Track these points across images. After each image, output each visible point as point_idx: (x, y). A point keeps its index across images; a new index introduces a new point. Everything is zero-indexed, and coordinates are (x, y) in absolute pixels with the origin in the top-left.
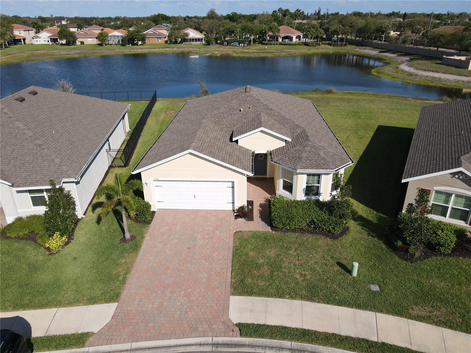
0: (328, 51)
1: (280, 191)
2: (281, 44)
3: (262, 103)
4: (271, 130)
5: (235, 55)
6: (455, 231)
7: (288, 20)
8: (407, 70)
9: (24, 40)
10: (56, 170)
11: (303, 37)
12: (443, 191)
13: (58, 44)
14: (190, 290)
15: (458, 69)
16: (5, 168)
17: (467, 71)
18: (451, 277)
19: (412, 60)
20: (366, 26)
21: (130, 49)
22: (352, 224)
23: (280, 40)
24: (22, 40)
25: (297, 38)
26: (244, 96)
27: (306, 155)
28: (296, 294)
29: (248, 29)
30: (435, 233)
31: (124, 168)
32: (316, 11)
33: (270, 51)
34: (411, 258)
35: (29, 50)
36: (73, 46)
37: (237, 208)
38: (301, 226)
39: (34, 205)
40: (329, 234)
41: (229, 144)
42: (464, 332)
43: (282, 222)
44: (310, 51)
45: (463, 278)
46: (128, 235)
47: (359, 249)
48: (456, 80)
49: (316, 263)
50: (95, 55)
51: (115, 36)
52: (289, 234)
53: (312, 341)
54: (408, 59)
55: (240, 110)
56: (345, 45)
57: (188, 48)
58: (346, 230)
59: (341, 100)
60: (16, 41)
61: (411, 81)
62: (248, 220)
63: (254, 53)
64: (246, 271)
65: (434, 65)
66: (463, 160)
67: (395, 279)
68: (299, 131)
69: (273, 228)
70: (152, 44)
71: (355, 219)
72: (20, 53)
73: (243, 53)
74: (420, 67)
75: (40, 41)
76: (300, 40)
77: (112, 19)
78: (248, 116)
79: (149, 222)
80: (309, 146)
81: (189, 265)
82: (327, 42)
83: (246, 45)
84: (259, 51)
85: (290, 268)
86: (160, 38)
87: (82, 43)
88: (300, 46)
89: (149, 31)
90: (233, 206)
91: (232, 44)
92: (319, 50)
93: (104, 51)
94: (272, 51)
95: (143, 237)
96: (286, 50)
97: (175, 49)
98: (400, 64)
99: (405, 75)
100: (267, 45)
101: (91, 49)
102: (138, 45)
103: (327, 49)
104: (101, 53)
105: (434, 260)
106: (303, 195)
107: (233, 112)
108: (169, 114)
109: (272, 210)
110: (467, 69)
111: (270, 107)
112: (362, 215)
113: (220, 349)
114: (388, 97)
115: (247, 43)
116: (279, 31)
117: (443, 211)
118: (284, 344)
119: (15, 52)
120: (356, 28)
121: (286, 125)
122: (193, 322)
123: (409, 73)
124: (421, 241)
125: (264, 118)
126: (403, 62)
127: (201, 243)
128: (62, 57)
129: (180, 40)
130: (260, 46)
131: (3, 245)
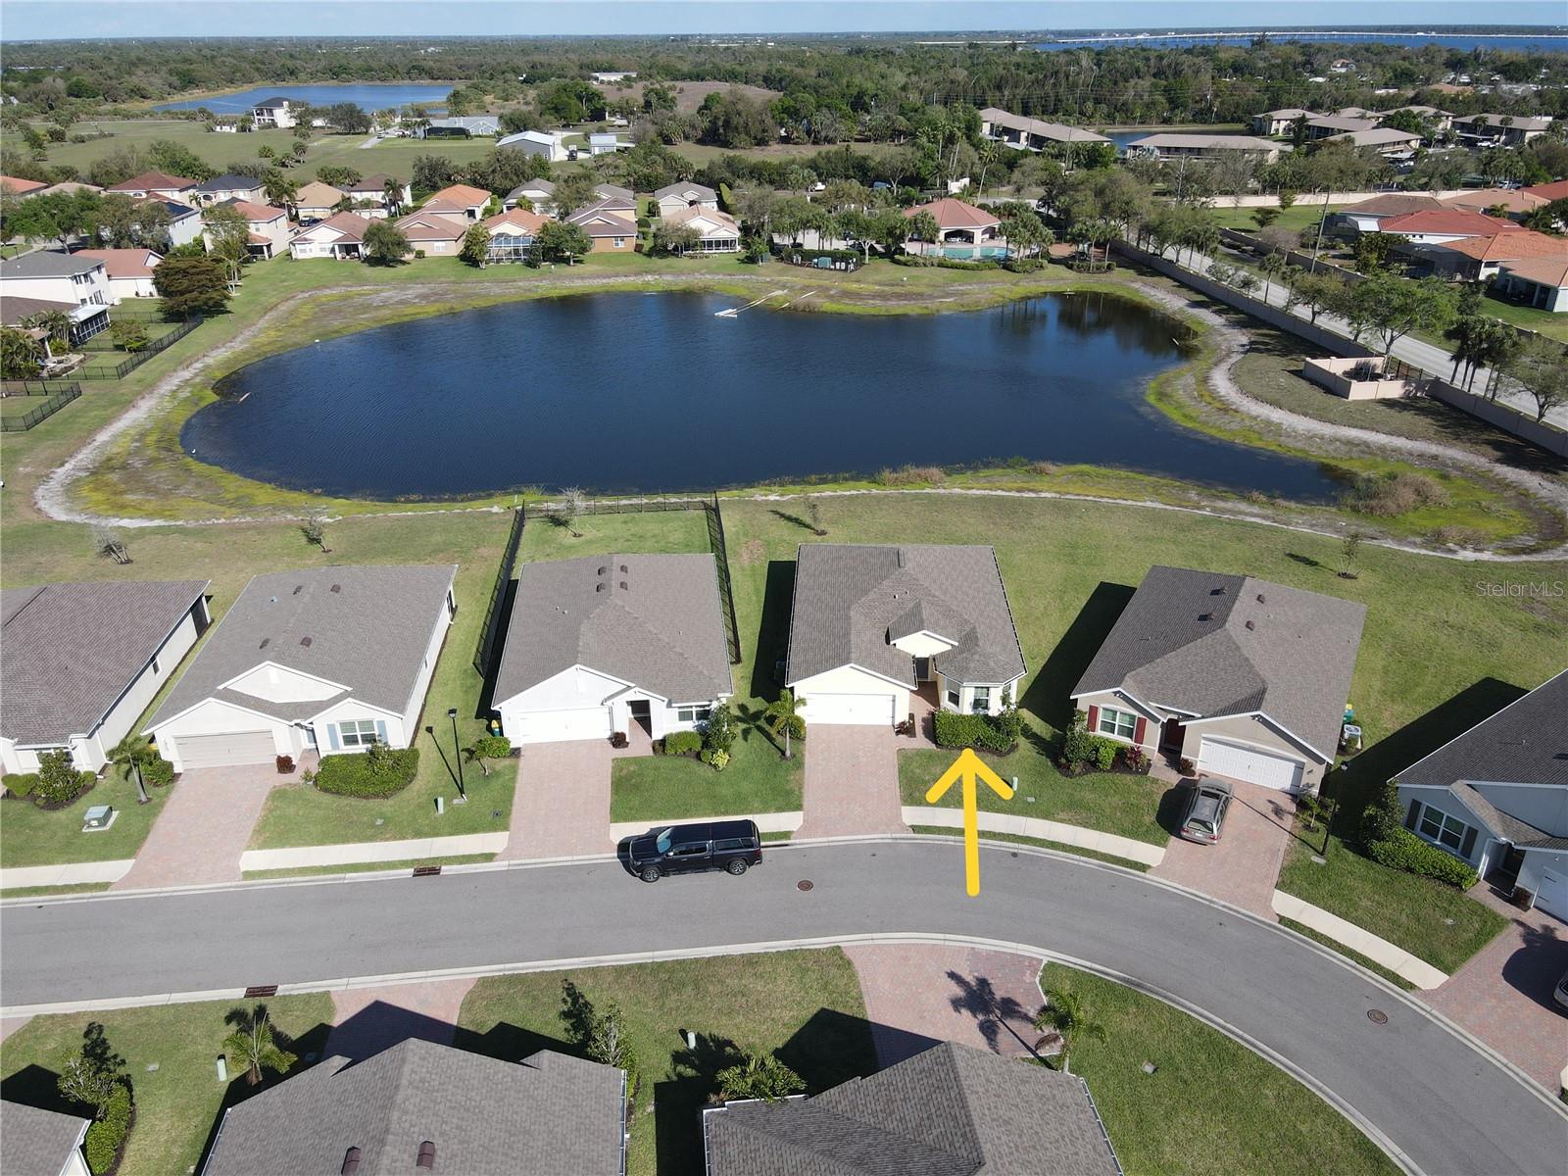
0: (1063, 287)
1: (945, 703)
2: (942, 263)
3: (922, 585)
4: (935, 632)
5: (828, 306)
6: (1118, 747)
8: (1223, 393)
9: (269, 246)
10: (709, 683)
12: (1110, 709)
13: (359, 257)
14: (864, 802)
15: (1326, 400)
16: (656, 683)
17: (1343, 403)
18: (1101, 790)
19: (1252, 346)
21: (552, 281)
24: (264, 248)
25: (984, 233)
26: (897, 573)
27: (974, 665)
29: (858, 224)
30: (1098, 748)
33: (915, 290)
34: (1071, 775)
36: (401, 270)
37: (898, 723)
38: (967, 743)
39: (680, 721)
40: (996, 752)
41: (886, 649)
43: (948, 738)
44: (1016, 289)
45: (1112, 790)
46: (788, 753)
47: (1025, 765)
51: (506, 238)
52: (955, 752)
54: (1245, 341)
55: (895, 597)
56: (1109, 268)
57: (702, 274)
58: (1014, 748)
60: (251, 252)
61: (1219, 429)
62: (910, 737)
64: (914, 786)
65: (1284, 377)
66: (1123, 681)
67: (1051, 792)
68: (967, 632)
69: (938, 744)
70: (604, 258)
73: (844, 299)
75: (311, 250)
76: (992, 237)
78: (905, 605)
79: (804, 740)
80: (978, 654)
81: (857, 781)
82: (1066, 249)
83: (852, 268)
84: (886, 289)
86: (621, 236)
87: (420, 255)
88: (990, 272)
89: (594, 219)
90: (893, 721)
91: (817, 260)
92: (1042, 283)
93: (487, 286)
94: (920, 291)
95: (803, 755)
97: (669, 278)
98: (1217, 363)
99: (1213, 408)
102: (570, 265)
103: (1062, 281)
106: (971, 709)
107: (885, 598)
108: (754, 551)
109: (937, 725)
110: (1345, 401)
111: (932, 592)
112: (1036, 731)
113: (899, 842)
115: (854, 260)
117: (1110, 728)
122: (873, 825)
123: (1224, 402)
124: (1081, 758)
125: (926, 618)
126: (1228, 355)
127: (864, 760)
129: (675, 244)
130: (886, 270)
131: (666, 763)
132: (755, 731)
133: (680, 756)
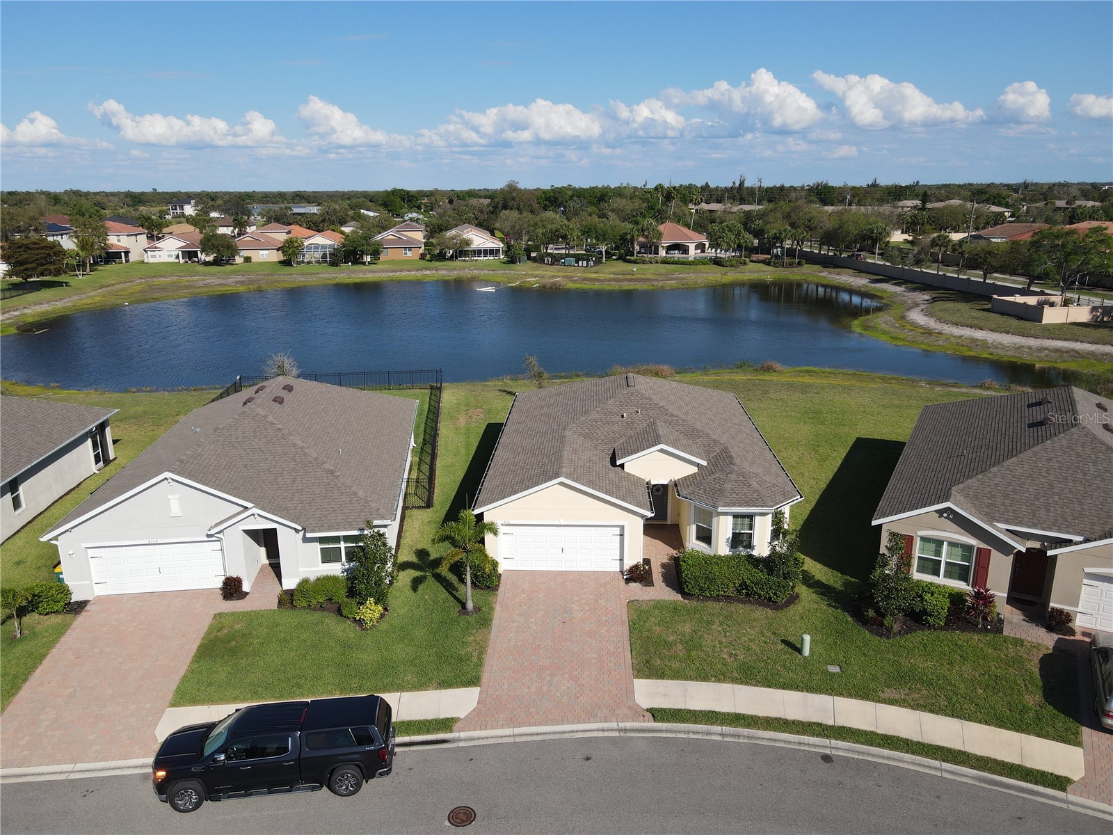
0: (763, 277)
1: (692, 543)
2: (664, 262)
3: (656, 404)
4: (676, 448)
5: (571, 285)
6: (950, 594)
7: (677, 209)
8: (922, 323)
9: (127, 253)
10: (362, 507)
11: (711, 246)
12: (932, 537)
13: (198, 262)
14: (576, 673)
15: (1023, 321)
16: (288, 505)
17: (1039, 326)
18: (940, 655)
19: (935, 300)
20: (840, 227)
21: (349, 274)
22: (802, 590)
23: (662, 253)
24: (123, 254)
25: (697, 247)
26: (626, 392)
27: (730, 486)
28: (725, 677)
29: (596, 232)
30: (921, 596)
31: (428, 510)
32: (734, 183)
33: (643, 277)
34: (886, 633)
35: (140, 277)
36: (229, 268)
37: (628, 568)
38: (727, 592)
39: (323, 562)
40: (770, 603)
41: (612, 470)
42: (949, 716)
43: (699, 585)
44: (726, 277)
45: (957, 657)
46: (470, 605)
47: (813, 623)
48: (1015, 344)
49: (752, 640)
50: (279, 285)
51: (317, 246)
52: (710, 604)
53: (748, 726)
54: (927, 297)
55: (623, 416)
56: (799, 264)
57: (471, 270)
58: (794, 598)
59: (791, 386)
60: (111, 257)
61: (929, 345)
62: (646, 586)
63: (610, 280)
64: (652, 649)
65: (976, 313)
66: (953, 492)
67: (863, 659)
68: (717, 449)
69: (685, 594)
70: (392, 262)
71: (809, 586)
72: (125, 283)
73: (587, 282)
74: (948, 317)
75: (160, 256)
76: (703, 251)
77: (287, 197)
78: (636, 425)
79: (496, 588)
80: (735, 473)
81: (568, 644)
82: (762, 257)
83: (592, 264)
84: (619, 276)
85: (715, 647)
86: (410, 249)
87: (248, 260)
88: (704, 266)
89: (388, 235)
90: (622, 565)
91: (563, 261)
92: (746, 274)
93: (294, 277)
94: (647, 277)
95: (492, 609)
96: (676, 275)
97: (444, 272)
98: (909, 309)
99: (917, 332)
100: (636, 263)
101: (268, 272)
102: (365, 265)
103: (762, 273)
104: (291, 282)
105: (921, 636)
106: (728, 549)
107: (611, 418)
108: (474, 416)
109: (683, 568)
110: (1041, 322)
111: (670, 411)
112: (820, 579)
113: (629, 734)
114: (881, 381)
115: (594, 259)
116: (660, 235)
117: (933, 567)
118: (712, 729)
119: (113, 282)
120: (820, 231)
121: (698, 440)
122: (589, 708)
123: (925, 329)
124: (899, 609)
125: (662, 429)
126: (916, 305)
127: (580, 616)
128: (212, 292)
129: (451, 253)
130: (621, 266)
131: (290, 618)
132: (431, 581)
133: (314, 610)
